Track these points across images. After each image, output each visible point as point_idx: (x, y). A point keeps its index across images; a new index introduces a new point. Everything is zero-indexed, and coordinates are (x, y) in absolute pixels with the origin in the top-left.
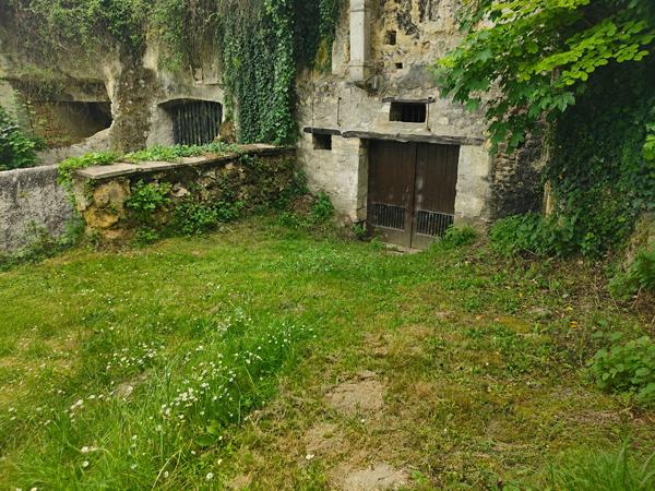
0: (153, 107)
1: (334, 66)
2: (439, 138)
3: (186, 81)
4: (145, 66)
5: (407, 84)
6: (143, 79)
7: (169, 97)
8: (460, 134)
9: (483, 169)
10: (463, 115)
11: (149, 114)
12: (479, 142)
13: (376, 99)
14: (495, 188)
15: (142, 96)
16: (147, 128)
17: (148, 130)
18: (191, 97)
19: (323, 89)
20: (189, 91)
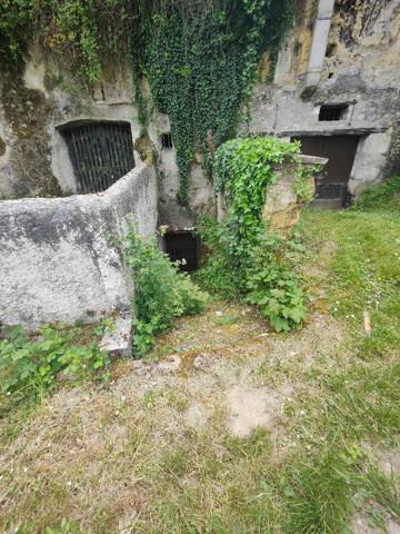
0: (51, 129)
1: (276, 77)
2: (356, 130)
3: (84, 102)
4: (27, 86)
5: (336, 90)
6: (31, 100)
7: (68, 119)
8: (372, 125)
9: (384, 148)
10: (376, 112)
11: (49, 137)
12: (384, 130)
13: (309, 104)
14: (389, 159)
15: (34, 118)
16: (49, 151)
17: (51, 154)
18: (93, 118)
19: (261, 98)
20: (89, 111)
